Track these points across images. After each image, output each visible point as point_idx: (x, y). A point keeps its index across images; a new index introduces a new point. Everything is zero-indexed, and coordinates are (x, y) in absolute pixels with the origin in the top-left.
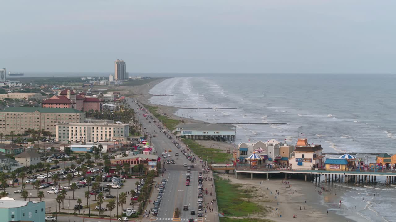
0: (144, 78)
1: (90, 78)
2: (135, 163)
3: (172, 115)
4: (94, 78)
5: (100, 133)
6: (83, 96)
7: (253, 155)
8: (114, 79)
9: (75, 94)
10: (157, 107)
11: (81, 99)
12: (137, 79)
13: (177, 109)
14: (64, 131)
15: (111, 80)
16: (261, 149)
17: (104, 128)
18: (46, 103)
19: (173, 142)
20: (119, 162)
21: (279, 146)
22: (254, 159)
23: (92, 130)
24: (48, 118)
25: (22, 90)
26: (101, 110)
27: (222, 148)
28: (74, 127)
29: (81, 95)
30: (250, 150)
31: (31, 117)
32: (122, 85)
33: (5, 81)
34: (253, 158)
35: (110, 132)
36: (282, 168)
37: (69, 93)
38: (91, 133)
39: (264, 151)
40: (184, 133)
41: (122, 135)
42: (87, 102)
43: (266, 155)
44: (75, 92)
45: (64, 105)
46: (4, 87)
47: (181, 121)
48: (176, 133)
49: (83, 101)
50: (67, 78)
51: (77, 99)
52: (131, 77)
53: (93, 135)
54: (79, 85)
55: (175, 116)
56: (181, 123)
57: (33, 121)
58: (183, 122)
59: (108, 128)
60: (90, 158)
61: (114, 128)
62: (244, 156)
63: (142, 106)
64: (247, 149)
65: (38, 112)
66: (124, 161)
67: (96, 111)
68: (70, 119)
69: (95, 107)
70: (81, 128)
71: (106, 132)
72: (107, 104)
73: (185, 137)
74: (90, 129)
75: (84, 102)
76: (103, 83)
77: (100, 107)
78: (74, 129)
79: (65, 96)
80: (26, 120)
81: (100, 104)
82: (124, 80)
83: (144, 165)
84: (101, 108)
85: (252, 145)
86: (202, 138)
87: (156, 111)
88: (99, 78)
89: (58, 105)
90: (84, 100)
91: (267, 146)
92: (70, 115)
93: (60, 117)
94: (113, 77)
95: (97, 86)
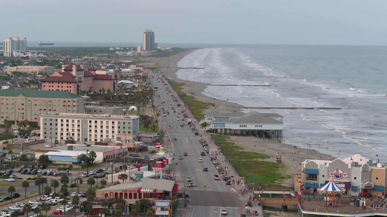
0: (173, 49)
1: (118, 49)
2: (135, 197)
3: (201, 94)
4: (122, 48)
5: (99, 129)
6: (93, 72)
7: (329, 185)
8: (142, 50)
9: (83, 70)
10: (184, 84)
11: (91, 76)
12: (166, 50)
13: (207, 86)
14: (51, 124)
15: (139, 50)
16: (340, 171)
17: (105, 122)
18: (46, 82)
19: (200, 141)
20: (109, 195)
21: (370, 167)
22: (332, 192)
23: (89, 125)
24: (36, 105)
25: (40, 61)
26: (114, 89)
27: (268, 152)
28: (65, 120)
29: (90, 71)
30: (321, 173)
31: (14, 103)
32: (149, 56)
33: (26, 51)
34: (330, 189)
35: (113, 127)
36: (378, 206)
37: (74, 68)
38: (87, 129)
39: (344, 175)
40: (215, 126)
41: (129, 132)
42: (98, 79)
43: (349, 181)
44: (82, 68)
45: (68, 83)
46: (23, 58)
47: (211, 104)
48: (205, 125)
49: (92, 78)
50: (97, 48)
51: (84, 76)
52: (160, 48)
53: (90, 131)
54: (104, 56)
55: (203, 96)
56: (211, 107)
57: (17, 108)
58: (213, 105)
59: (110, 122)
60: (67, 182)
61: (119, 123)
62: (312, 182)
63: (166, 82)
64: (318, 171)
65: (22, 96)
66: (116, 194)
67: (108, 90)
68: (64, 106)
69: (107, 85)
70: (73, 121)
71: (107, 127)
72: (124, 81)
73: (215, 131)
74: (86, 122)
75: (94, 79)
76: (130, 54)
77: (112, 86)
78: (65, 123)
79: (70, 72)
80: (7, 106)
81: (113, 82)
82: (153, 51)
83: (150, 201)
84: (114, 86)
85: (326, 164)
86: (239, 132)
87: (182, 88)
88: (128, 48)
89: (60, 83)
90: (94, 77)
91: (350, 167)
92: (65, 101)
93: (51, 103)
94: (141, 47)
95: (123, 57)
